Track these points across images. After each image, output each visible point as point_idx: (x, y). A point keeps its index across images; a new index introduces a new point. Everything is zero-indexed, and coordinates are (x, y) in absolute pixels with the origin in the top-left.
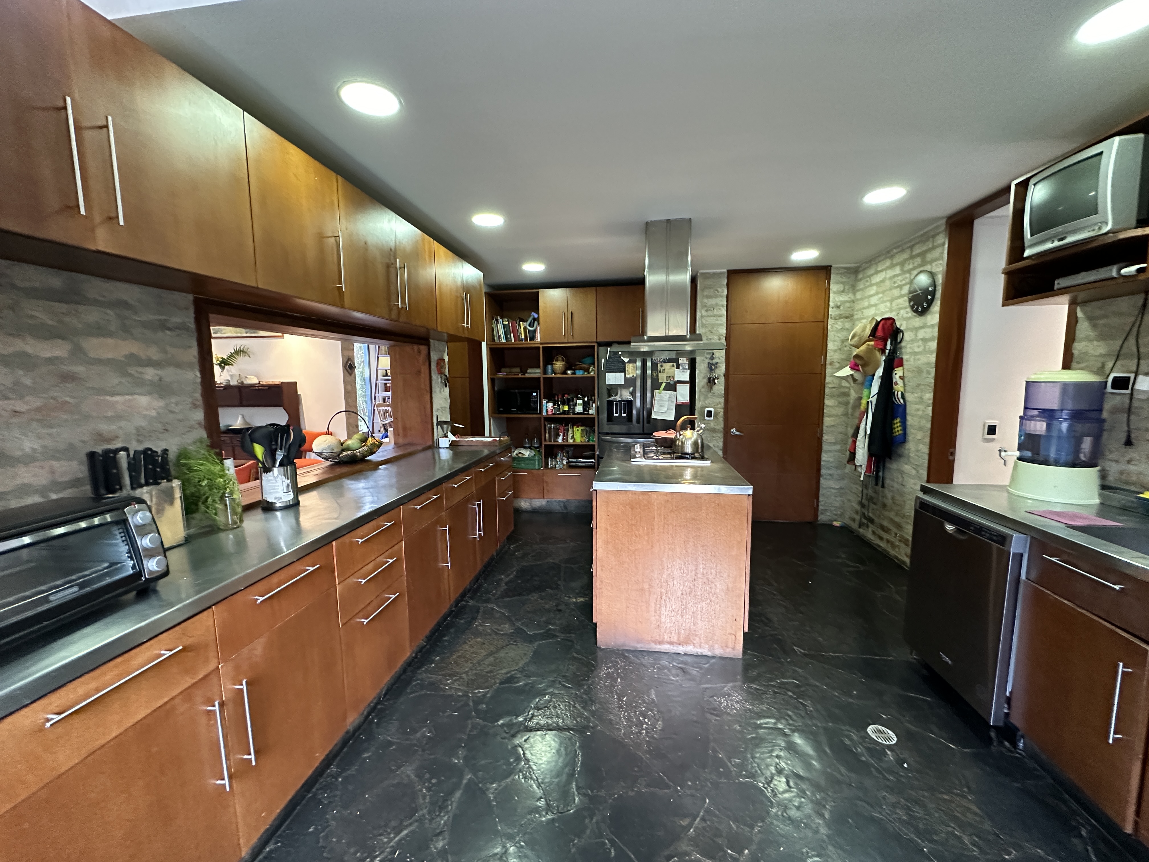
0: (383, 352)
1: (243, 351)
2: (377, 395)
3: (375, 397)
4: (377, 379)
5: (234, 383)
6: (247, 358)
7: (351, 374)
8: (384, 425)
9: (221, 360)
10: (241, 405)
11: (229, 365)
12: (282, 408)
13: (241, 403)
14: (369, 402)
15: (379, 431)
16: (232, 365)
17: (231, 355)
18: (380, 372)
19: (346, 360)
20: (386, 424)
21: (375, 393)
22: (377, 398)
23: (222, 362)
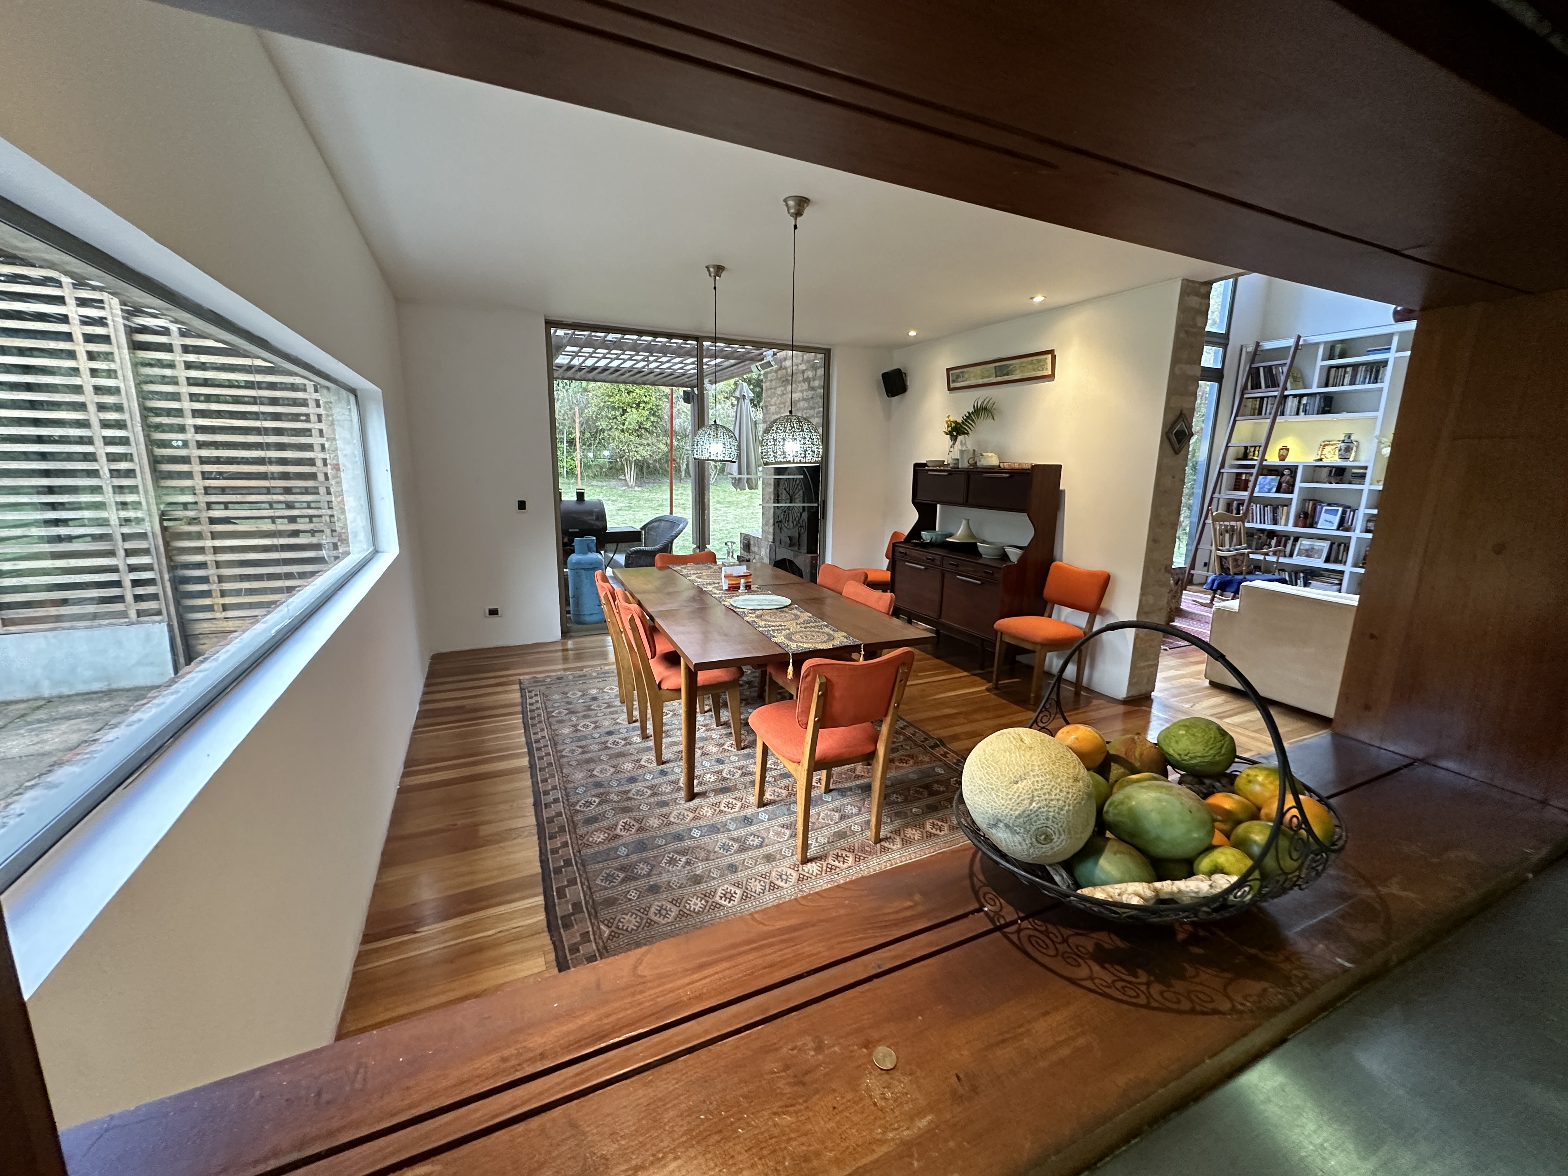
0: (1248, 410)
1: (985, 409)
2: (1216, 495)
3: (1212, 499)
4: (1222, 466)
5: (964, 464)
6: (990, 420)
7: (1177, 452)
8: (1221, 558)
9: (953, 425)
10: (967, 504)
11: (964, 433)
12: (1024, 517)
13: (967, 501)
14: (1196, 509)
15: (1205, 564)
16: (968, 434)
17: (969, 418)
18: (1231, 451)
19: (1172, 418)
20: (1225, 558)
21: (1214, 493)
22: (1215, 501)
23: (954, 429)
